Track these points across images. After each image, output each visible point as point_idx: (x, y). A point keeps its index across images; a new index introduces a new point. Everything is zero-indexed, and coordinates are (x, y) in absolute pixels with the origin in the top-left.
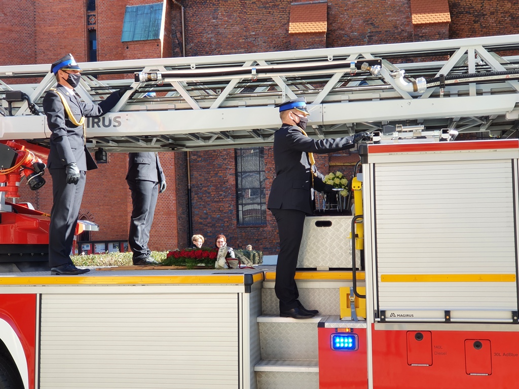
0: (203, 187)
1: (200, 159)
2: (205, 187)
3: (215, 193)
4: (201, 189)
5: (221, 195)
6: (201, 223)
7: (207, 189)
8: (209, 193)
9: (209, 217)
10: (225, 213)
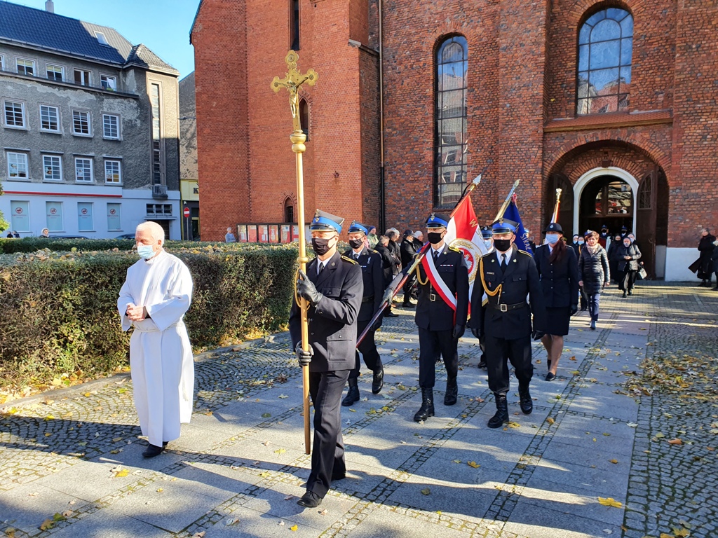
0: (397, 165)
1: (395, 132)
2: (400, 164)
3: (410, 171)
4: (395, 167)
5: (417, 174)
6: (394, 206)
7: (401, 166)
8: (404, 171)
9: (403, 199)
10: (420, 194)
